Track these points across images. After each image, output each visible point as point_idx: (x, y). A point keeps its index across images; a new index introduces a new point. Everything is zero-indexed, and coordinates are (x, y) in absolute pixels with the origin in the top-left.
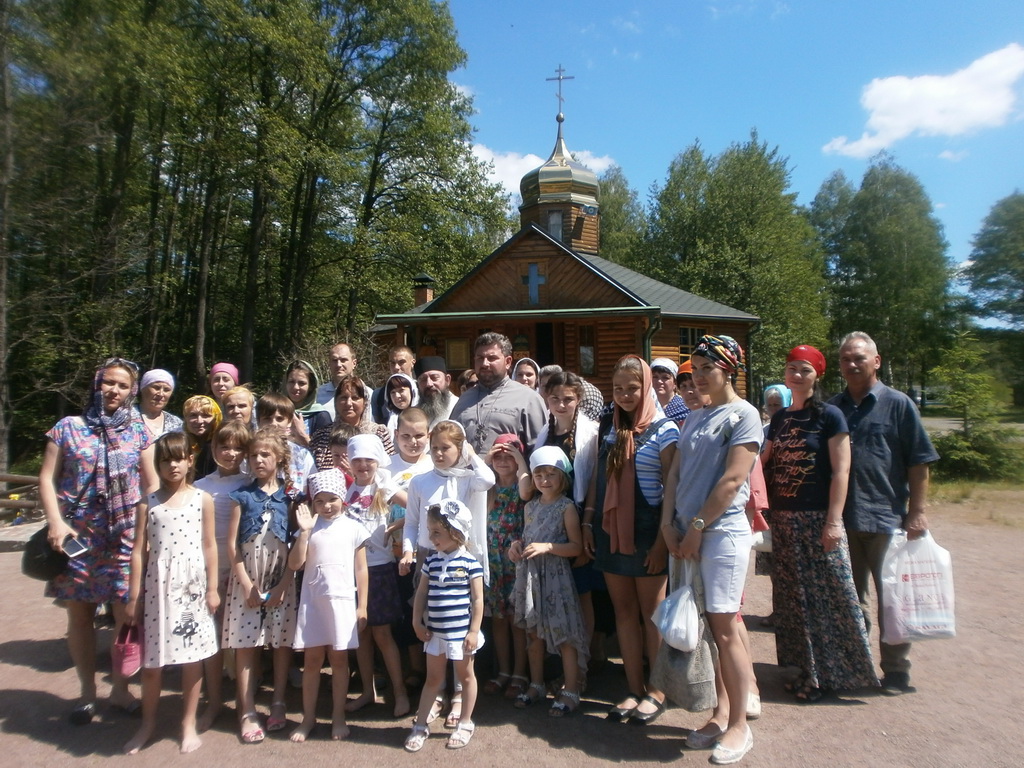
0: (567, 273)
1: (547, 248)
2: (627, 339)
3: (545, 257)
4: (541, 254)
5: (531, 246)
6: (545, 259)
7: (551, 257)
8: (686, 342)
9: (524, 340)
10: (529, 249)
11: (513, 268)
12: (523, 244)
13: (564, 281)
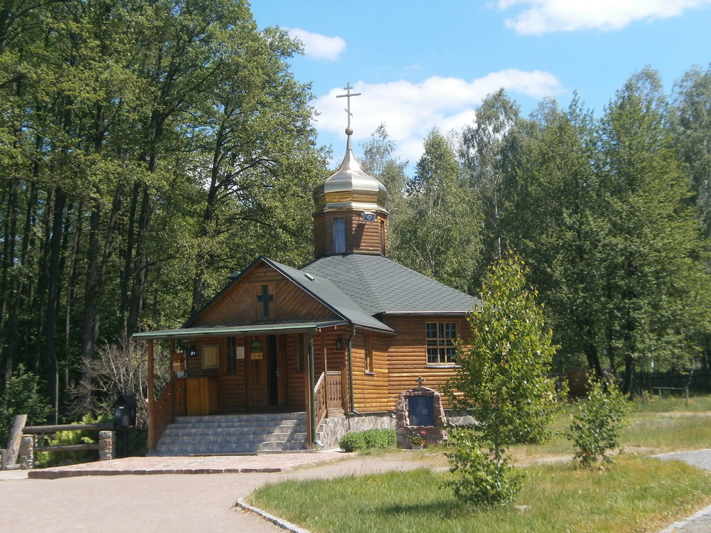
0: (289, 293)
1: (274, 274)
2: (332, 342)
3: (273, 281)
4: (271, 278)
5: (264, 273)
6: (273, 283)
7: (277, 281)
8: (434, 335)
9: (259, 345)
10: (262, 275)
11: (251, 289)
12: (258, 271)
13: (287, 299)
